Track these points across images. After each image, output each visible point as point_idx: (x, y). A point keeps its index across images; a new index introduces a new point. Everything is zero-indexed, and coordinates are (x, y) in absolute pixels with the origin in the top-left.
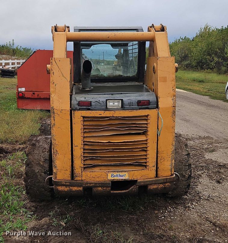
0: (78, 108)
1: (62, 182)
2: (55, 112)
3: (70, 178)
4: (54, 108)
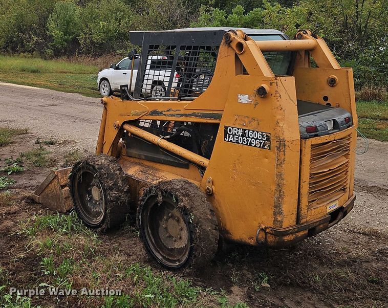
0: (308, 135)
1: (290, 230)
2: (287, 143)
3: (295, 223)
4: (286, 139)
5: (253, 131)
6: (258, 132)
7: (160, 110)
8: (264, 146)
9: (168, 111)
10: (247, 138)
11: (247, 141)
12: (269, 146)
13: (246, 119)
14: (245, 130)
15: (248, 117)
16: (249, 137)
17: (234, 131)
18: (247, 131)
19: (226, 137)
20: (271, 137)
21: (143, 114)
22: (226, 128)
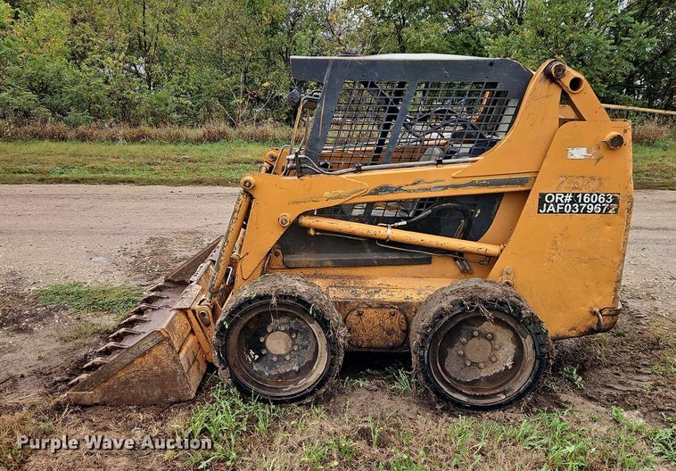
5: (591, 194)
6: (598, 195)
7: (395, 184)
8: (607, 210)
9: (415, 184)
10: (579, 204)
11: (580, 208)
12: (616, 210)
13: (580, 181)
14: (578, 194)
15: (583, 177)
16: (583, 202)
17: (557, 198)
18: (580, 196)
19: (541, 207)
20: (620, 198)
21: (356, 194)
22: (542, 196)
